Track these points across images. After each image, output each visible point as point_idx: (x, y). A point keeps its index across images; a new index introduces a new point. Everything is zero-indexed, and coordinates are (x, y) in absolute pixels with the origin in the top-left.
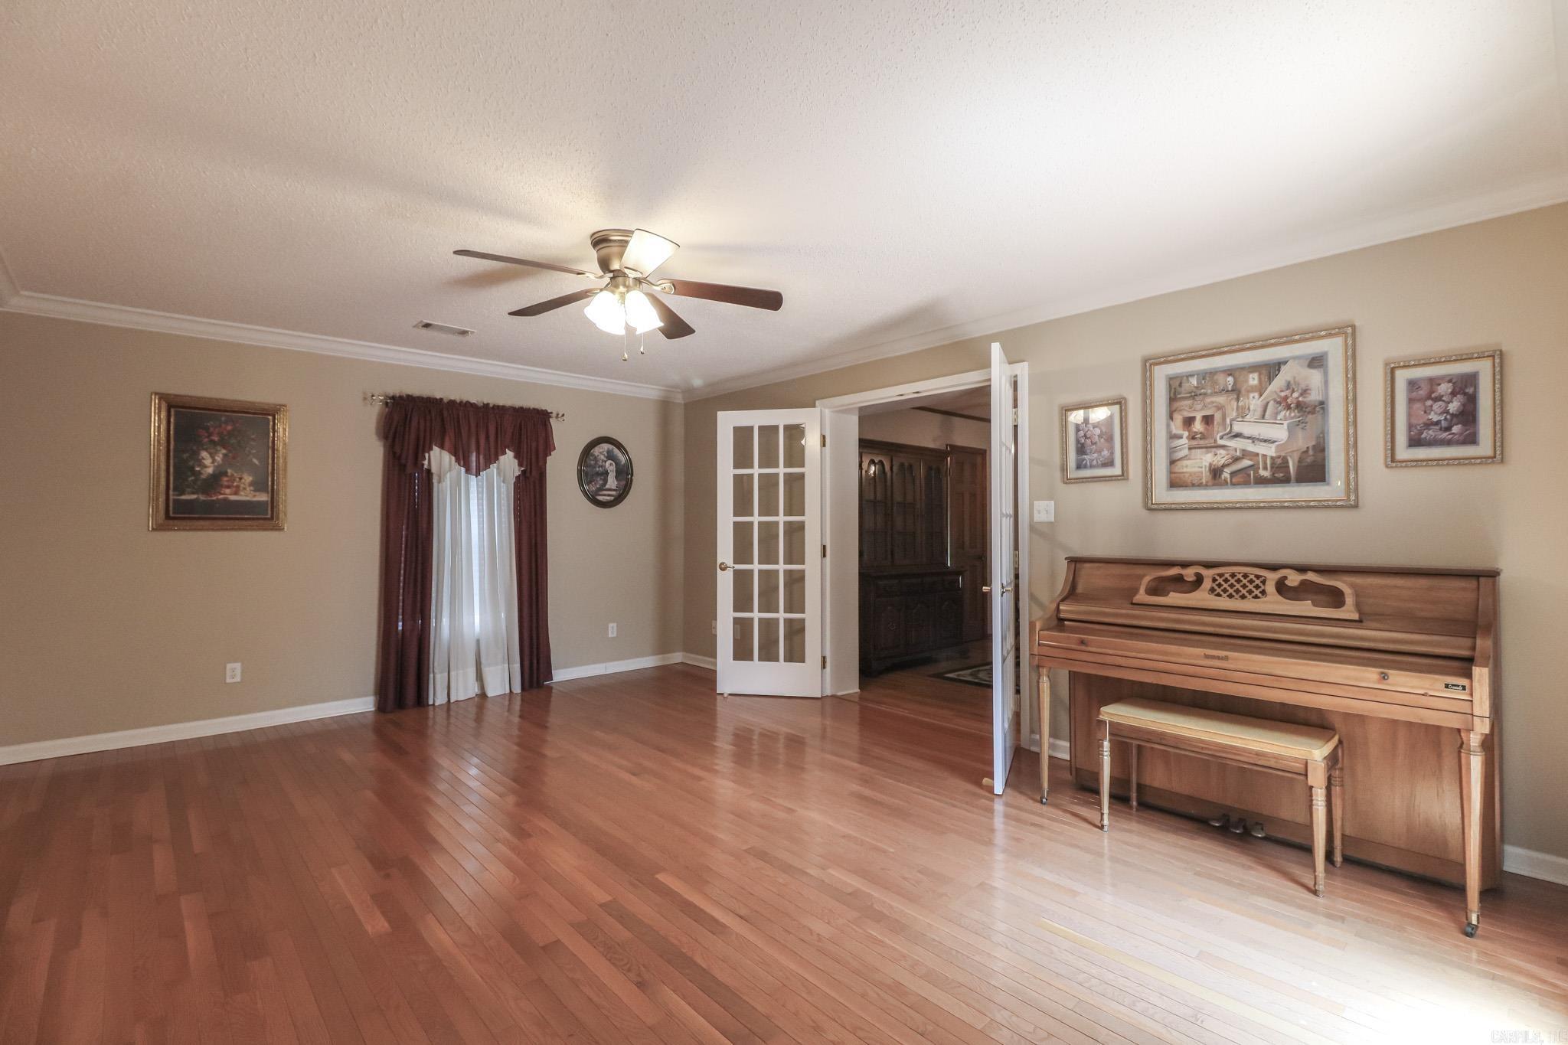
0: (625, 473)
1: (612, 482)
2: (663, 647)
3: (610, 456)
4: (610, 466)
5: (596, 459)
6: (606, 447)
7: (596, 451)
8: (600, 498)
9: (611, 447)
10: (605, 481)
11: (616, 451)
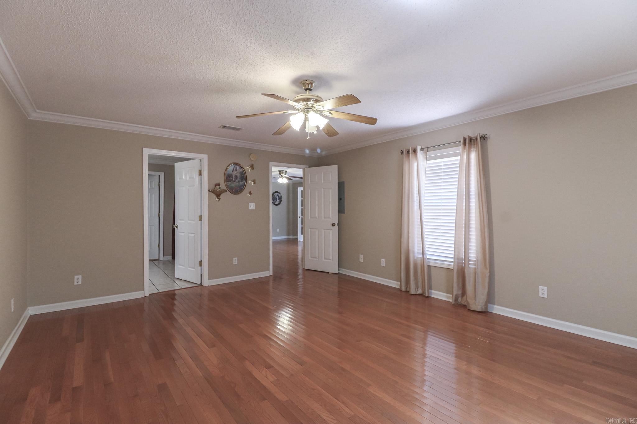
0: (280, 199)
1: (278, 200)
2: (288, 234)
3: (277, 195)
4: (277, 197)
5: (275, 196)
6: (277, 193)
7: (275, 194)
8: (275, 204)
9: (278, 193)
10: (277, 201)
11: (279, 194)
